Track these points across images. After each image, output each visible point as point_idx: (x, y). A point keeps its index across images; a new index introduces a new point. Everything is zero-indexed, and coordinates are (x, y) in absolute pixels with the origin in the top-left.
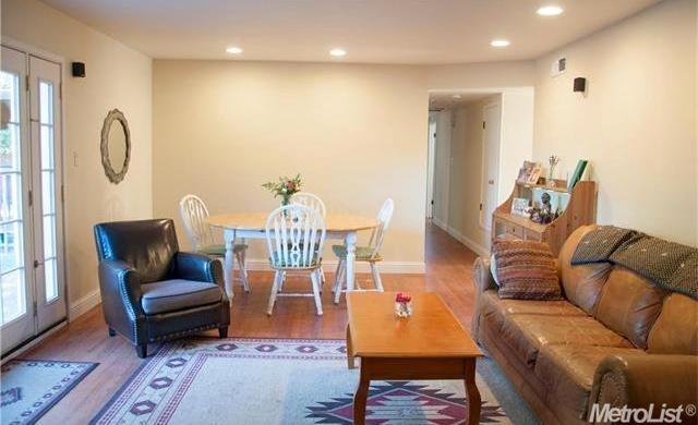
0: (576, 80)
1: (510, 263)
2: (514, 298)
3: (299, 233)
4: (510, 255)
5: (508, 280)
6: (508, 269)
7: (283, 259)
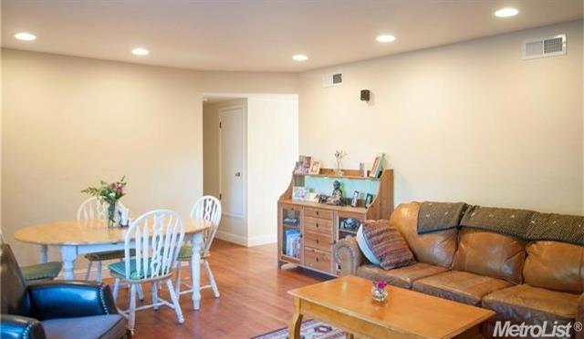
0: (362, 92)
1: (382, 240)
2: (396, 268)
3: (161, 238)
4: (379, 234)
5: (386, 254)
6: (382, 245)
7: (142, 267)
